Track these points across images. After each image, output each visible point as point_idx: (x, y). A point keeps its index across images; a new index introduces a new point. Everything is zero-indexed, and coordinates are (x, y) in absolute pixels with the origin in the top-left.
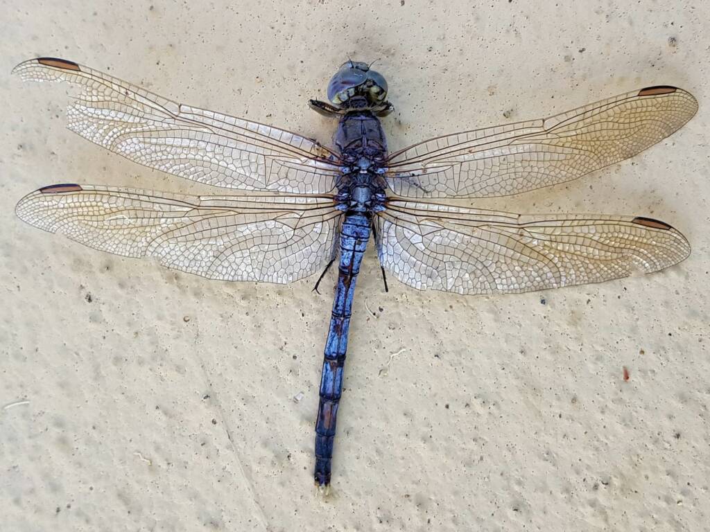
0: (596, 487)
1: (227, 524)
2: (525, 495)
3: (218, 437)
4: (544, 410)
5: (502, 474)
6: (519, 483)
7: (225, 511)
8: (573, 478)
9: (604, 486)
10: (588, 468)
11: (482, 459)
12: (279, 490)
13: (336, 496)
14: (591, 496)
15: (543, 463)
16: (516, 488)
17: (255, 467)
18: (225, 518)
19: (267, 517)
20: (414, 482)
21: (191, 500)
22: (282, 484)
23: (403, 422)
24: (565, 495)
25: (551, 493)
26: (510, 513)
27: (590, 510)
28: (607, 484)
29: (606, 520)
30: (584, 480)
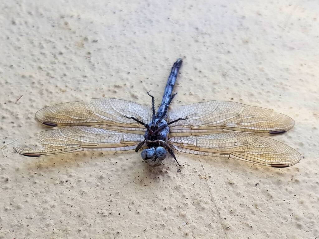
0: (67, 181)
1: (224, 183)
2: (96, 181)
3: (224, 213)
4: (78, 209)
5: (104, 189)
7: (225, 188)
8: (74, 185)
10: (67, 188)
11: (110, 195)
12: (200, 192)
13: (175, 188)
14: (70, 179)
15: (85, 191)
16: (99, 184)
17: (209, 201)
19: (207, 184)
20: (141, 190)
21: (239, 192)
22: (198, 194)
23: (140, 211)
25: (86, 181)
26: (104, 175)
27: (72, 174)
29: (67, 170)
30: (70, 184)
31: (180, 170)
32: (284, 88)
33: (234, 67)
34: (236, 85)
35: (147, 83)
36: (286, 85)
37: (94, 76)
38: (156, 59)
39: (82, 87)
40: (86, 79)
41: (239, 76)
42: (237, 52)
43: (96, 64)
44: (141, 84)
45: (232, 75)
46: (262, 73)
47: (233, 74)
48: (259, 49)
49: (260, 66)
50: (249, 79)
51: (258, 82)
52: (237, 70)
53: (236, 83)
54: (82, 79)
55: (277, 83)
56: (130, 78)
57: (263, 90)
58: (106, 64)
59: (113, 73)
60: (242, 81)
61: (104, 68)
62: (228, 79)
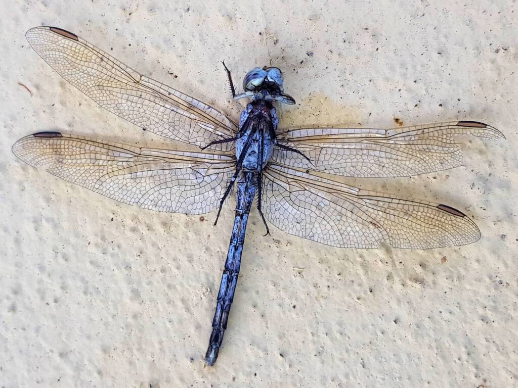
0: (497, 51)
1: (238, 20)
2: (448, 46)
5: (435, 28)
6: (446, 36)
7: (238, 11)
8: (483, 42)
9: (503, 51)
10: (495, 36)
11: (423, 15)
14: (493, 55)
15: (465, 27)
16: (443, 40)
18: (238, 16)
19: (266, 21)
20: (373, 21)
24: (475, 51)
25: (466, 48)
26: (435, 55)
27: (489, 65)
28: (506, 50)
29: (499, 75)
30: (491, 44)
31: (308, 55)
32: (103, 238)
33: (188, 310)
34: (190, 259)
35: (360, 285)
36: (96, 245)
37: (465, 322)
38: (341, 360)
39: (488, 288)
40: (481, 311)
41: (182, 285)
42: (174, 360)
43: (465, 357)
44: (372, 284)
45: (194, 288)
46: (135, 286)
47: (191, 290)
48: (131, 363)
49: (135, 307)
50: (163, 270)
51: (147, 262)
52: (183, 301)
53: (190, 261)
54: (489, 314)
55: (113, 255)
56: (394, 304)
57: (142, 239)
58: (444, 357)
59: (427, 323)
60: (178, 268)
61: (446, 342)
62: (203, 278)
